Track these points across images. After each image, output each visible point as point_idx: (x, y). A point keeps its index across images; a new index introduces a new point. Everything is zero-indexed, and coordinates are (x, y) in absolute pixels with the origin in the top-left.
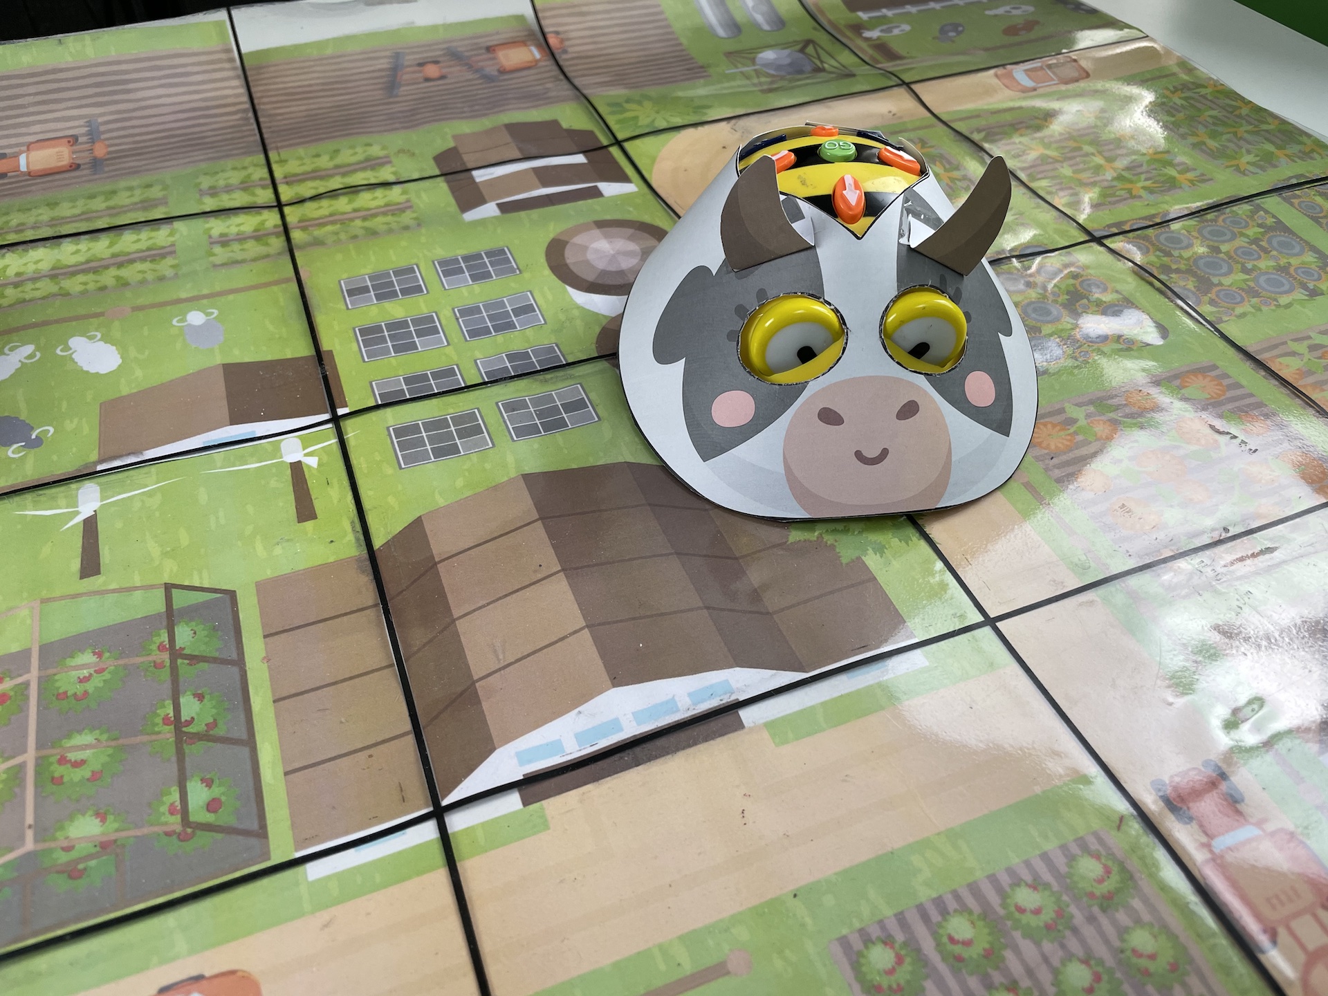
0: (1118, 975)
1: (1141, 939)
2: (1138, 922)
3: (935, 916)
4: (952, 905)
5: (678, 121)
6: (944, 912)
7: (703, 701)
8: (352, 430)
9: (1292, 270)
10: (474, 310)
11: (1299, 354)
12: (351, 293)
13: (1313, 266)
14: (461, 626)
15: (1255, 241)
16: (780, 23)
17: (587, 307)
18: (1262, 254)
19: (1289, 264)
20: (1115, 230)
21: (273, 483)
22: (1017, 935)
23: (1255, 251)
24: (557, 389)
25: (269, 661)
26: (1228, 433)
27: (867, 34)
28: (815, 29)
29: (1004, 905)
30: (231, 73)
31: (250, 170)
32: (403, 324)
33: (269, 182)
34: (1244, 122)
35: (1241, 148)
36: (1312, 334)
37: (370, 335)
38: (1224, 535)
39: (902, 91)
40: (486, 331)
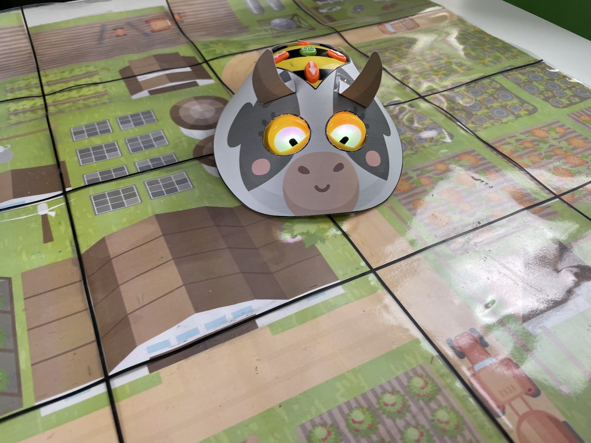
0: (431, 432)
1: (442, 415)
2: (440, 406)
3: (346, 411)
4: (354, 405)
5: (234, 51)
6: (351, 409)
7: (239, 316)
8: (73, 198)
9: (508, 107)
10: (135, 139)
11: (511, 143)
12: (75, 134)
13: (517, 105)
14: (122, 288)
15: (492, 95)
16: (282, 7)
17: (189, 136)
18: (495, 100)
19: (507, 104)
20: (430, 93)
21: (33, 225)
22: (384, 416)
23: (492, 99)
24: (173, 175)
25: (26, 310)
26: (480, 180)
27: (321, 11)
28: (298, 9)
29: (378, 403)
30: (23, 36)
31: (31, 80)
32: (100, 147)
33: (39, 85)
34: (487, 44)
35: (485, 55)
36: (517, 135)
37: (84, 153)
38: (478, 225)
39: (336, 35)
40: (140, 149)
